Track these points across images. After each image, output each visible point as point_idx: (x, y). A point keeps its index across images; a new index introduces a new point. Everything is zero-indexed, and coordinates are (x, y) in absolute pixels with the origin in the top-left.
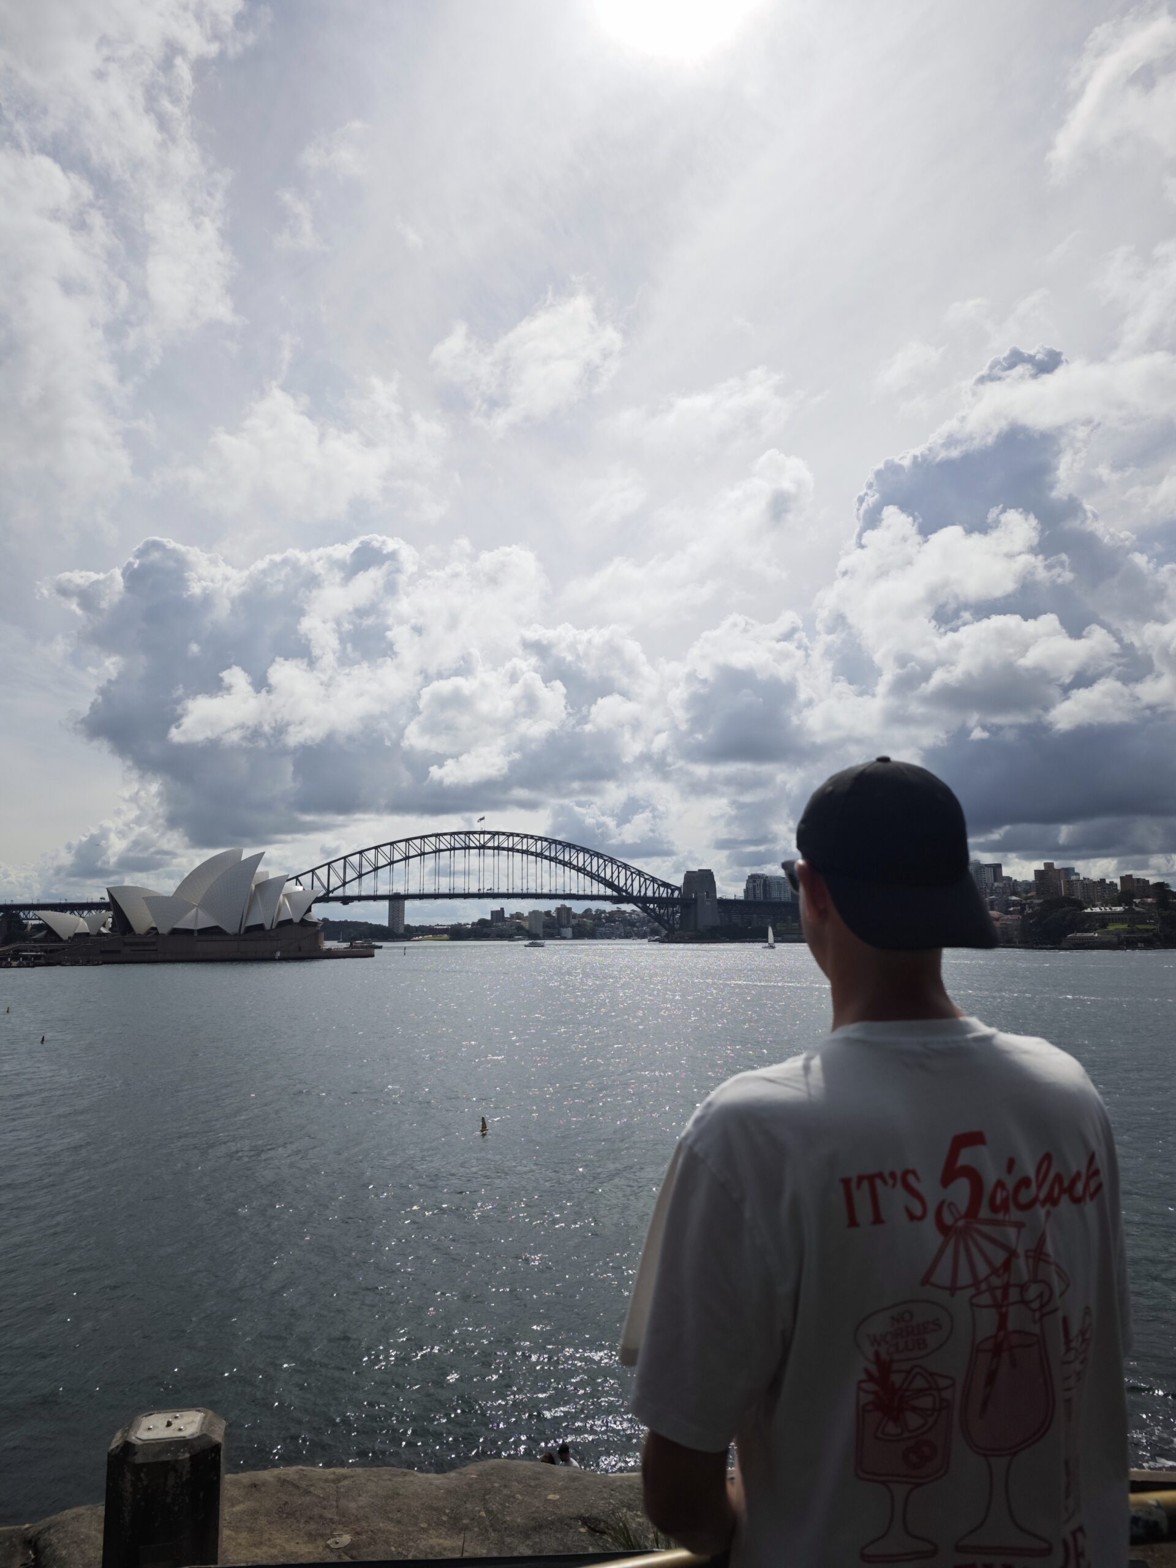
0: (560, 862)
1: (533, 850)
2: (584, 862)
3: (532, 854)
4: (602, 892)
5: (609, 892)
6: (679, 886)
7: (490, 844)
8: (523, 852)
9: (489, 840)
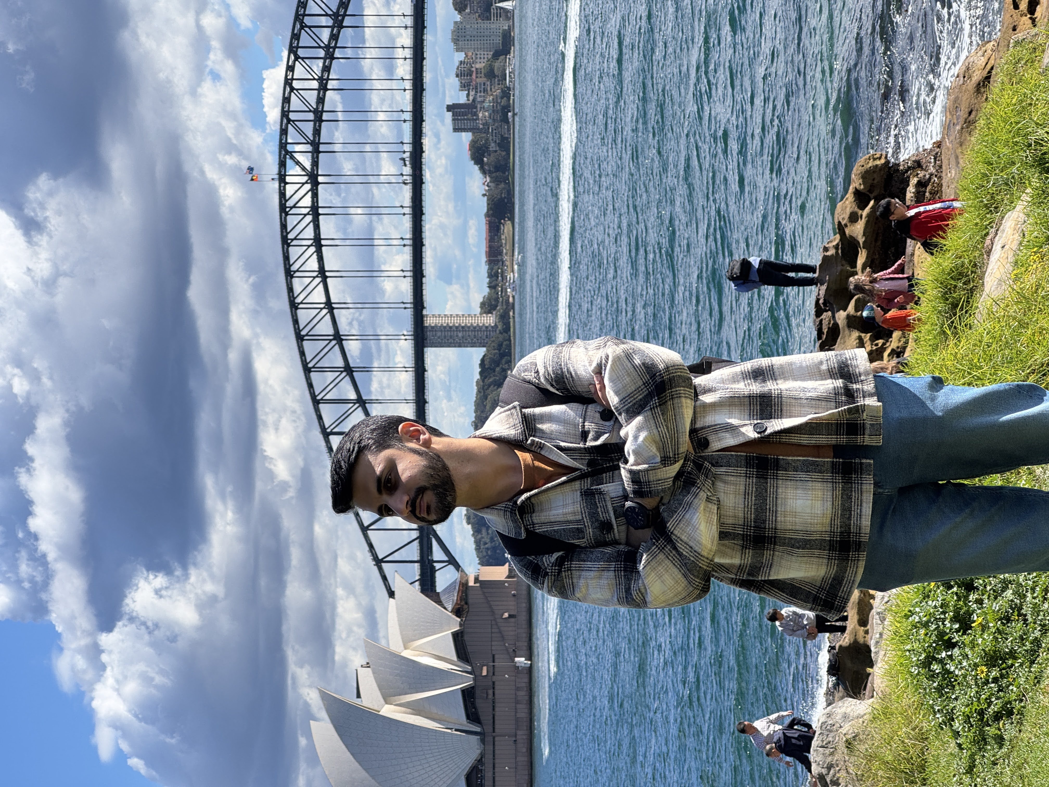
0: (343, 6)
3: (327, 71)
8: (323, 90)
9: (298, 163)
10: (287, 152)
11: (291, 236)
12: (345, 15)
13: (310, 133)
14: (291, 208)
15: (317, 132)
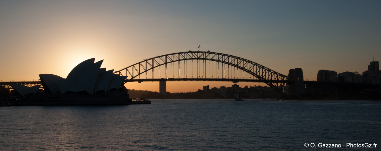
0: (233, 65)
1: (221, 60)
2: (244, 65)
3: (220, 61)
4: (252, 78)
5: (255, 78)
6: (287, 75)
7: (202, 57)
8: (216, 61)
9: (201, 55)
10: (204, 53)
11: (187, 54)
12: (231, 65)
13: (208, 58)
14: (193, 54)
15: (208, 59)
